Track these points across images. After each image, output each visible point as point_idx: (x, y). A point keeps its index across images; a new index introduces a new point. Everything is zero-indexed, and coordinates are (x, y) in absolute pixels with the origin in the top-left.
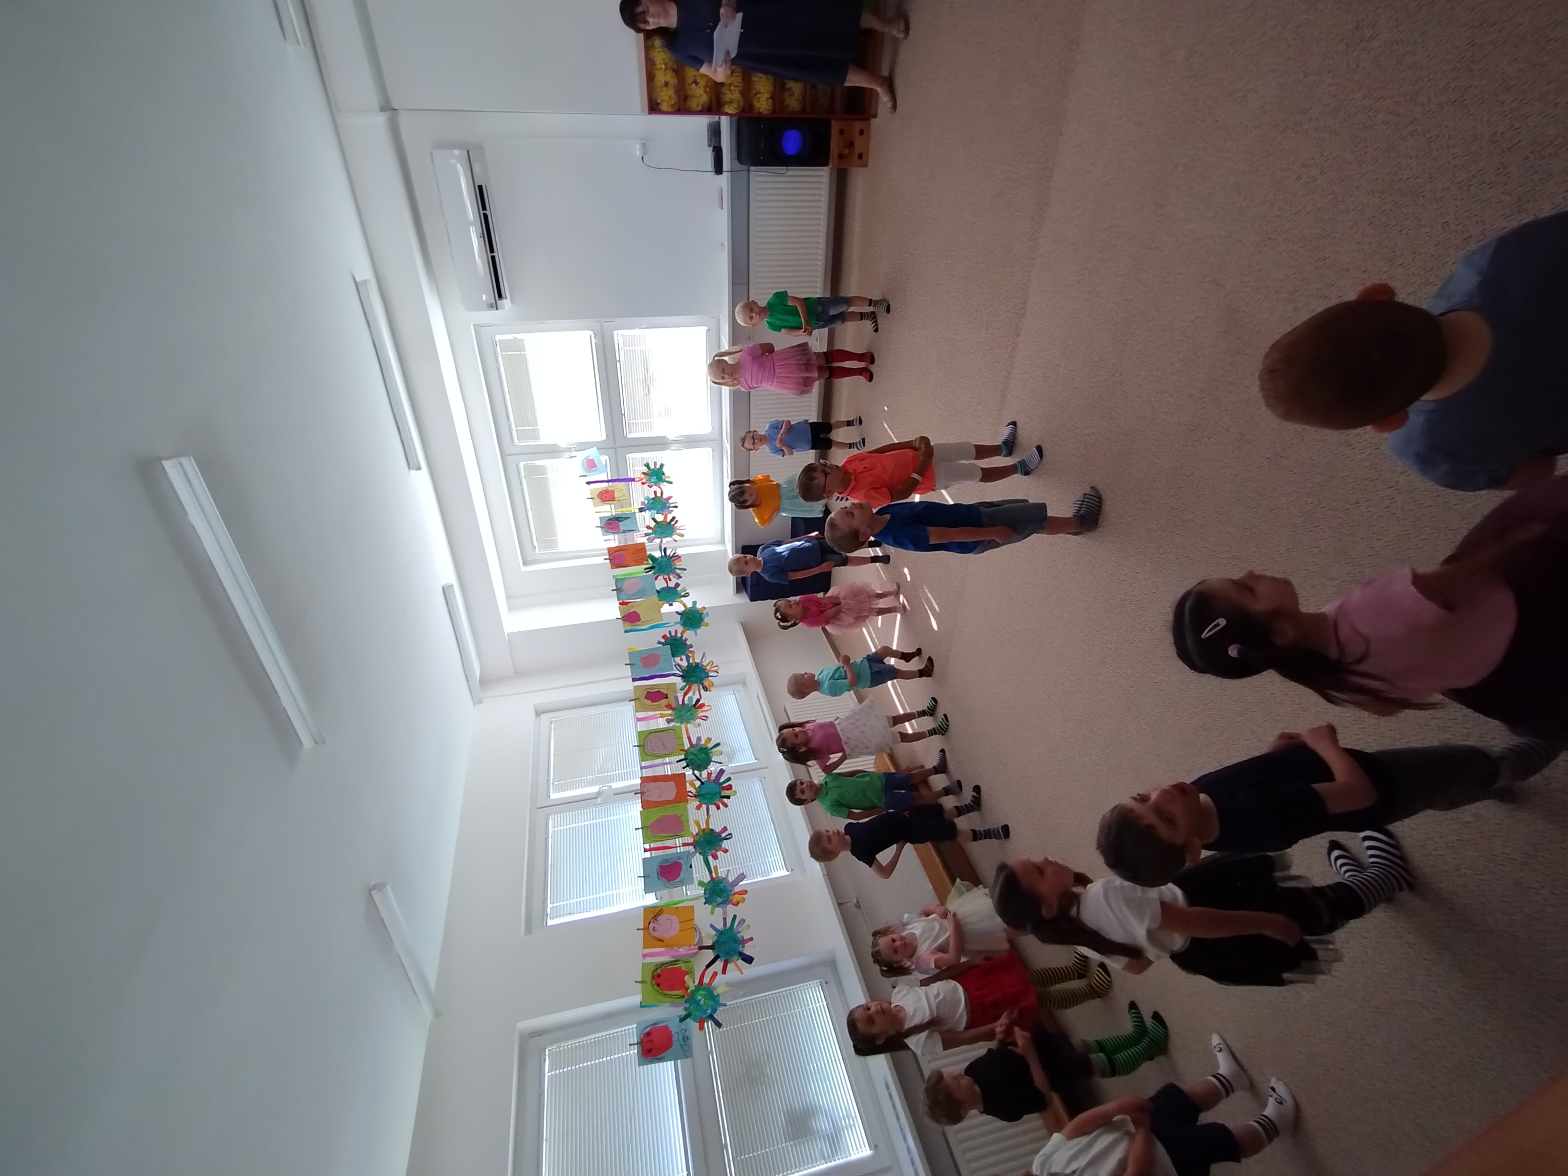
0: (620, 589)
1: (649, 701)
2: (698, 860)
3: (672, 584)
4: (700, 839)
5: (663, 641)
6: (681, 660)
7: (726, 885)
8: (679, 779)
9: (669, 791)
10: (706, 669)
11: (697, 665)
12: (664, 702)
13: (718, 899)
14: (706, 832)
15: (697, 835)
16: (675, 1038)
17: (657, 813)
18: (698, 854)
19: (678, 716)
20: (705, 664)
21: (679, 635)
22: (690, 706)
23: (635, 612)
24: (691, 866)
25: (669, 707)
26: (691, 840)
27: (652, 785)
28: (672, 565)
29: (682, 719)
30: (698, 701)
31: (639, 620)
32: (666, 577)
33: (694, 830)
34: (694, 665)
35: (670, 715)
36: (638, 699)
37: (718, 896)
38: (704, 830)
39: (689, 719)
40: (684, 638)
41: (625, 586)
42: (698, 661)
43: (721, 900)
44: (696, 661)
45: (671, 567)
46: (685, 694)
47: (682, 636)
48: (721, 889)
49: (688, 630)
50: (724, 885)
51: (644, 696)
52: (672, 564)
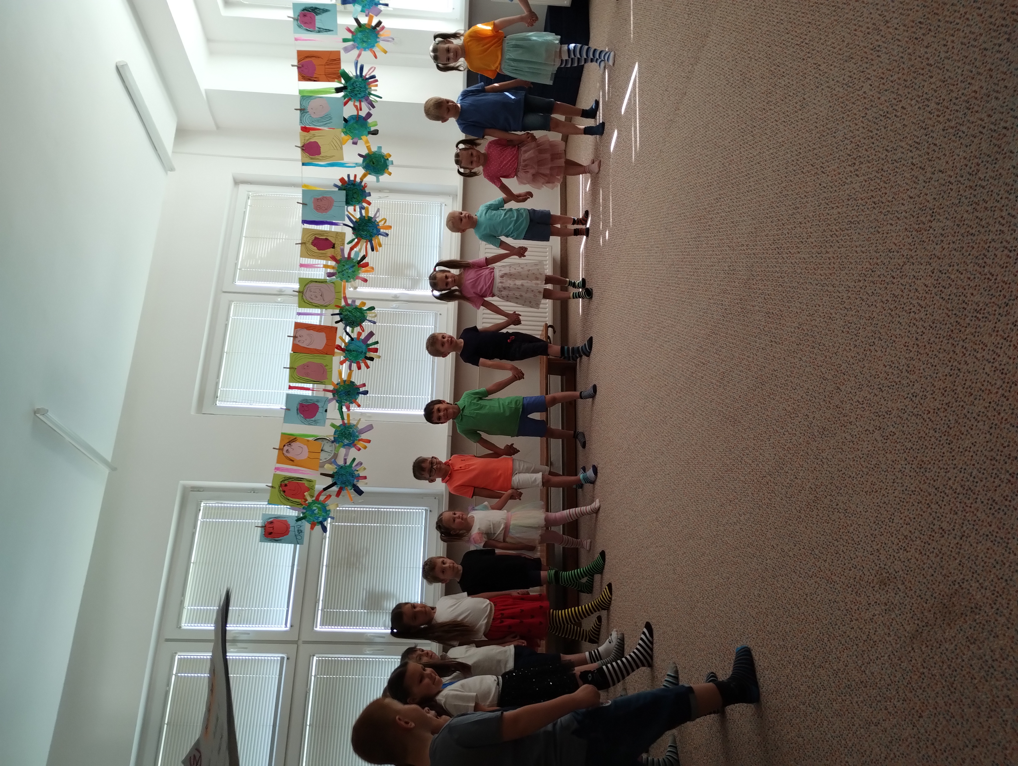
0: (304, 109)
1: (315, 248)
2: (333, 407)
3: (363, 114)
4: (340, 388)
5: (339, 184)
6: (355, 210)
7: (355, 431)
8: (330, 332)
9: (319, 341)
10: (378, 225)
11: (370, 219)
12: (330, 252)
13: (345, 441)
14: (346, 383)
15: (337, 384)
16: (291, 529)
17: (305, 359)
18: (335, 401)
19: (340, 270)
20: (378, 220)
21: (358, 180)
22: (354, 261)
23: (316, 143)
24: (326, 411)
25: (333, 258)
26: (331, 387)
27: (304, 332)
28: (367, 89)
29: (343, 275)
30: (364, 257)
31: (319, 153)
32: (357, 104)
33: (335, 380)
34: (366, 218)
35: (333, 268)
36: (305, 243)
37: (345, 438)
38: (345, 381)
39: (349, 277)
40: (363, 184)
41: (311, 106)
42: (371, 214)
43: (348, 442)
44: (370, 215)
45: (365, 91)
46: (352, 249)
47: (361, 182)
48: (349, 433)
49: (370, 174)
50: (353, 431)
51: (311, 241)
52: (367, 87)
